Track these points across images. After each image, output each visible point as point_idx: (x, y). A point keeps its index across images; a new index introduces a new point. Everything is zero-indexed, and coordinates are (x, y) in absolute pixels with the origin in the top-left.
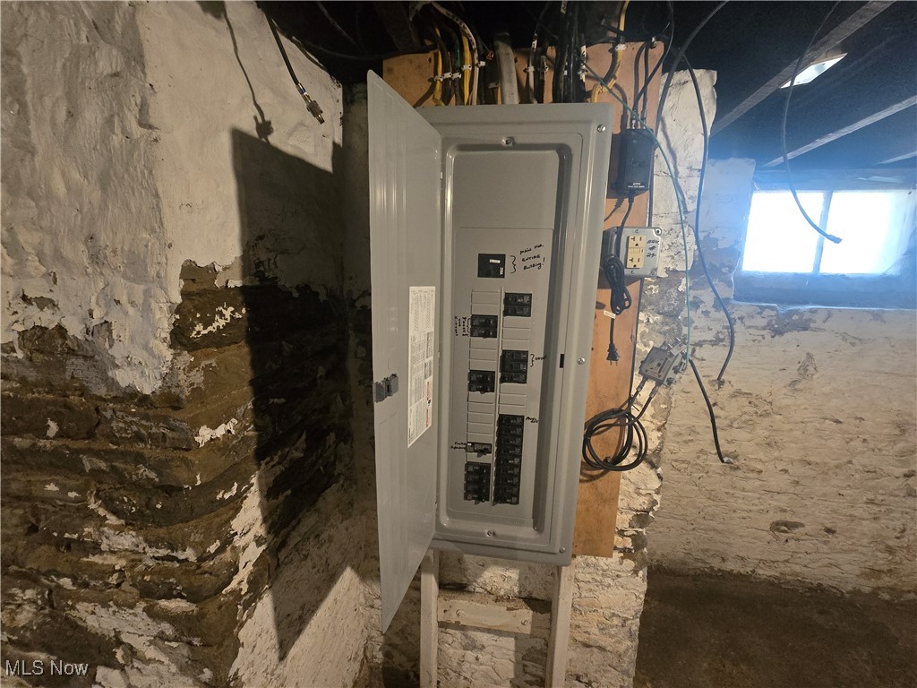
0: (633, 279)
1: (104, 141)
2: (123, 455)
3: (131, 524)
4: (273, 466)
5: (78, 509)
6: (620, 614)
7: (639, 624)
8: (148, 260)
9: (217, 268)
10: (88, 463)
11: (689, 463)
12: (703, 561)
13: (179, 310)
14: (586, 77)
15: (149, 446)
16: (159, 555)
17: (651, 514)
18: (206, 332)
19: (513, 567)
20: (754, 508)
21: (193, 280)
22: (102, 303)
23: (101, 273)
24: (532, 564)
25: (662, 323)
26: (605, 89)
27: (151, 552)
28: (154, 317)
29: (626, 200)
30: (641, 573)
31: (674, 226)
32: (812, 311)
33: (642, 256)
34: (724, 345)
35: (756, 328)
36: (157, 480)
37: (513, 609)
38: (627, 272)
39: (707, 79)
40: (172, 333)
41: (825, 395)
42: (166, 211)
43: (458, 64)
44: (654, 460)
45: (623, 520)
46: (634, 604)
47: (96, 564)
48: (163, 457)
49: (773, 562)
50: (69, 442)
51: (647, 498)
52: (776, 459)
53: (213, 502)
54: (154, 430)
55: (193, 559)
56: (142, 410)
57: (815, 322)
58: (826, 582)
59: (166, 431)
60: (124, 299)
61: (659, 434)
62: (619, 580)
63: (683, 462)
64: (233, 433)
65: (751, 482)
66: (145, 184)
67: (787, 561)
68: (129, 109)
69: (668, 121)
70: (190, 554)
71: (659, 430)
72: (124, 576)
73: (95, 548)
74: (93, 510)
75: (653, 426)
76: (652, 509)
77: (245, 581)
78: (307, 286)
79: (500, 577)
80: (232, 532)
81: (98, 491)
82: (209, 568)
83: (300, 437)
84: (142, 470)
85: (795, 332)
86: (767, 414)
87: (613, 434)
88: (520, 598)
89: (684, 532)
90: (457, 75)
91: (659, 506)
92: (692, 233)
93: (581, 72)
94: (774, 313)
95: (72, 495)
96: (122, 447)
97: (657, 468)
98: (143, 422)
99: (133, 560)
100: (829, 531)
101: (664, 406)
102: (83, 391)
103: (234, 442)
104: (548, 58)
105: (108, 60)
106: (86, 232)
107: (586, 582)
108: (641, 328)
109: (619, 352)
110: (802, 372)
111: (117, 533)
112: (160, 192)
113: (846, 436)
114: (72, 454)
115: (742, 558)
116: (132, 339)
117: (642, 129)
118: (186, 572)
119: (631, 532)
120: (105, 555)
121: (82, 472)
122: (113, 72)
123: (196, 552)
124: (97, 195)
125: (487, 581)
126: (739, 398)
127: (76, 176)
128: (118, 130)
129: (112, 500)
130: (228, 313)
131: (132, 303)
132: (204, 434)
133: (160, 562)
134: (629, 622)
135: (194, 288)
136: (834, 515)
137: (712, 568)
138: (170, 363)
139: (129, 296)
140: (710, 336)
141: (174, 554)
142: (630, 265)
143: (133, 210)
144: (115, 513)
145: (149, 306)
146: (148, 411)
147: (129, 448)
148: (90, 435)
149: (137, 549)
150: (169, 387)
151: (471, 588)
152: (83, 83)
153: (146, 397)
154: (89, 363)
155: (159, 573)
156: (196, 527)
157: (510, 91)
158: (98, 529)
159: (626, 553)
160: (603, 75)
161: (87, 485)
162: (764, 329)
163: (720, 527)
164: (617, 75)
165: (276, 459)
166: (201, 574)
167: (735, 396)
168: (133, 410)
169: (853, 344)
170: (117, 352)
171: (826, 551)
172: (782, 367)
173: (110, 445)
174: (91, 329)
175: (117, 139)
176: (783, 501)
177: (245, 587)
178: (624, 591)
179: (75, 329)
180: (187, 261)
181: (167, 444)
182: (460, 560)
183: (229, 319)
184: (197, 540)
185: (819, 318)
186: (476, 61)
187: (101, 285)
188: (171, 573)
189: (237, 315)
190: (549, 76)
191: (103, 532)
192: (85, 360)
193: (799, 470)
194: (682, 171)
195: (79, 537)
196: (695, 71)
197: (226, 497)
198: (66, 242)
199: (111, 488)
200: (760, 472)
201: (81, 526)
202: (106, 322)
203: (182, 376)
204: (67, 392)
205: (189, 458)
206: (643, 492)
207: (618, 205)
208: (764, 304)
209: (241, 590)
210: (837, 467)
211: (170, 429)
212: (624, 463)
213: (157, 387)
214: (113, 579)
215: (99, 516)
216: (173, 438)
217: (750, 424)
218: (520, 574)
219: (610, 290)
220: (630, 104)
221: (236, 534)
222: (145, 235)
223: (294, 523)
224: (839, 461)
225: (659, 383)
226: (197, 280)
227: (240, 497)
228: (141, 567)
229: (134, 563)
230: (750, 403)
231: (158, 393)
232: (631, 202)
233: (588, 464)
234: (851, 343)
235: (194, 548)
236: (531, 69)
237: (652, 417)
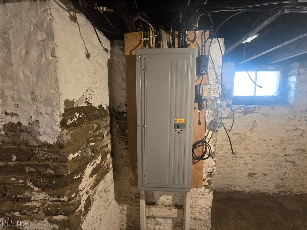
0: (204, 100)
1: (38, 62)
2: (41, 166)
3: (43, 190)
4: (91, 166)
5: (23, 186)
6: (205, 207)
7: (211, 210)
8: (53, 99)
9: (75, 101)
10: (27, 170)
11: (222, 156)
12: (228, 188)
13: (63, 115)
14: (187, 40)
15: (51, 162)
16: (54, 200)
17: (213, 173)
18: (71, 122)
19: (170, 195)
20: (242, 169)
21: (67, 105)
22: (35, 114)
23: (36, 104)
24: (176, 193)
25: (213, 113)
26: (193, 44)
27: (51, 199)
28: (55, 118)
29: (201, 76)
30: (211, 193)
31: (214, 84)
32: (255, 107)
33: (207, 93)
34: (230, 119)
35: (239, 113)
36: (54, 173)
37: (171, 209)
38: (203, 98)
39: (222, 41)
40: (61, 123)
41: (261, 132)
42: (60, 84)
43: (148, 36)
44: (213, 156)
45: (205, 176)
46: (209, 203)
47: (29, 206)
48: (56, 166)
49: (249, 186)
50: (20, 162)
51: (212, 168)
52: (248, 153)
53: (73, 180)
54: (53, 156)
55: (67, 200)
56: (49, 149)
57: (255, 110)
58: (265, 191)
59: (57, 156)
60: (44, 112)
61: (214, 147)
62: (204, 196)
63: (220, 156)
64: (80, 155)
65: (241, 161)
66: (53, 75)
67: (253, 186)
68: (48, 51)
69: (211, 53)
70: (65, 199)
71: (214, 146)
72: (40, 209)
73: (29, 200)
74: (29, 186)
75: (212, 145)
76: (213, 172)
77: (83, 207)
78: (101, 105)
79: (166, 199)
80: (79, 190)
81: (31, 179)
82: (72, 203)
83: (99, 156)
84: (49, 170)
85: (250, 114)
86: (244, 139)
87: (200, 148)
88: (173, 205)
89: (222, 179)
90: (148, 39)
91: (215, 170)
92: (220, 85)
93: (186, 39)
94: (244, 108)
95: (21, 181)
96: (41, 163)
97: (214, 158)
98: (49, 154)
99: (43, 203)
100: (265, 175)
101: (215, 139)
102: (27, 144)
103: (80, 158)
104: (176, 35)
105: (40, 36)
106: (31, 91)
107: (194, 198)
108: (207, 115)
109: (202, 122)
110: (253, 126)
111: (38, 193)
112: (58, 77)
113: (268, 145)
114: (21, 166)
115: (240, 186)
116: (47, 126)
117: (204, 56)
118: (64, 205)
119: (207, 179)
120: (32, 202)
121: (25, 172)
122: (43, 40)
123: (68, 197)
124: (35, 79)
125: (162, 200)
126: (235, 135)
127: (27, 72)
128: (44, 58)
129: (36, 182)
130: (77, 115)
131: (47, 114)
132: (71, 156)
133: (54, 202)
134: (208, 210)
135: (67, 108)
136: (266, 170)
137: (231, 190)
138: (60, 133)
139: (46, 111)
140: (225, 116)
141: (60, 199)
142: (203, 96)
143: (48, 83)
144: (37, 186)
145: (53, 114)
146: (51, 150)
147: (43, 163)
148: (29, 159)
149: (45, 199)
150: (60, 141)
151: (156, 204)
152: (32, 43)
153: (51, 145)
154: (30, 134)
155: (53, 206)
156: (67, 189)
157: (165, 44)
158: (31, 193)
159: (206, 187)
160: (192, 39)
161: (27, 177)
162: (241, 113)
163: (233, 176)
164: (196, 40)
165: (92, 163)
166: (69, 205)
167: (234, 134)
168: (46, 150)
169: (267, 117)
170: (41, 130)
171: (264, 181)
172: (247, 124)
173: (36, 162)
174: (31, 123)
175: (43, 61)
176: (250, 166)
177: (83, 209)
178: (206, 199)
179: (25, 123)
180: (66, 99)
181: (58, 161)
182: (152, 194)
183: (78, 117)
184: (68, 193)
185: (257, 109)
186: (154, 35)
187: (35, 108)
188: (58, 206)
189: (81, 116)
190: (176, 40)
191: (32, 194)
192: (28, 134)
193: (255, 156)
194: (216, 67)
195: (23, 197)
196: (218, 38)
197: (77, 178)
198: (23, 94)
199: (36, 178)
200: (243, 158)
201: (24, 192)
202: (37, 120)
203: (64, 137)
204: (21, 145)
205: (66, 165)
206: (210, 166)
207: (198, 78)
208: (241, 106)
209: (82, 210)
210: (265, 154)
211: (59, 155)
212: (204, 157)
213: (55, 141)
214: (36, 211)
215: (31, 188)
216: (60, 159)
217: (239, 143)
218: (173, 197)
219: (198, 104)
220: (201, 48)
221: (80, 190)
222: (52, 91)
223: (98, 186)
224: (266, 153)
225: (214, 131)
226: (69, 105)
227: (81, 178)
228: (46, 205)
229: (43, 204)
230: (239, 136)
231: (55, 143)
232: (202, 77)
233: (194, 158)
234: (266, 116)
235: (67, 196)
236: (171, 38)
237: (212, 142)
